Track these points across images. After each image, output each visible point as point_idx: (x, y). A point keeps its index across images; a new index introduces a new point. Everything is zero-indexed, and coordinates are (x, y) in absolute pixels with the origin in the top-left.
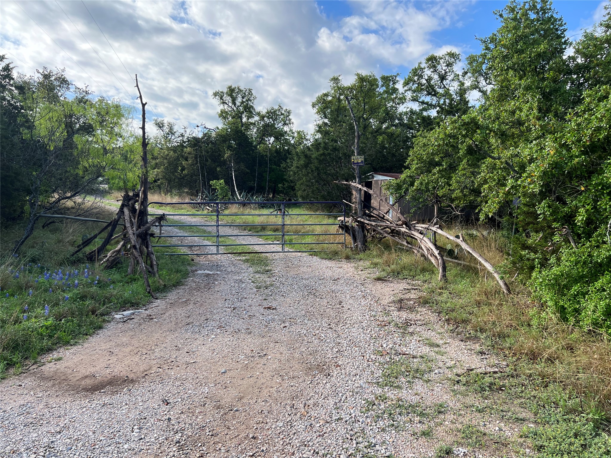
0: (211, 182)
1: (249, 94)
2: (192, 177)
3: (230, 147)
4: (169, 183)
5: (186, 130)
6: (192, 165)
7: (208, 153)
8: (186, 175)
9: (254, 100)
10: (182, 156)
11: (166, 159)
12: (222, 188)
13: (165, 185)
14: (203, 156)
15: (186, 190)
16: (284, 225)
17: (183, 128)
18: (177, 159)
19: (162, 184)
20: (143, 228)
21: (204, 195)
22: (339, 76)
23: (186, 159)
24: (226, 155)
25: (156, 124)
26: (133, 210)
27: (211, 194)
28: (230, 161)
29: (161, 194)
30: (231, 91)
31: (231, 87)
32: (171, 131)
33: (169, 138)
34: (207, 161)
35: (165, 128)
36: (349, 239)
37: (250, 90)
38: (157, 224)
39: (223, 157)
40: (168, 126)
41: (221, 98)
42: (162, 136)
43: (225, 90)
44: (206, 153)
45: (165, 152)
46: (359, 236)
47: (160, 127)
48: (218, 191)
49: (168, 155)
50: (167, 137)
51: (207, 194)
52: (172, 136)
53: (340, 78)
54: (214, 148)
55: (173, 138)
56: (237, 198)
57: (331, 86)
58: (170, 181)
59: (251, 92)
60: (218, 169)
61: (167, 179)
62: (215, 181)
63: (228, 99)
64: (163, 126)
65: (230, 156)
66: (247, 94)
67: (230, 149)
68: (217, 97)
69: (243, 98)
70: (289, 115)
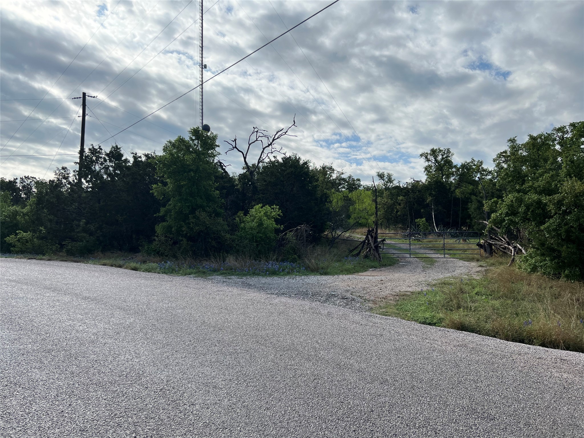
0: (416, 220)
1: (448, 152)
2: (403, 216)
3: (430, 194)
4: (387, 222)
5: (400, 183)
6: (404, 208)
7: (415, 199)
8: (399, 216)
9: (452, 156)
10: (397, 203)
11: (386, 205)
12: (424, 224)
13: (385, 223)
14: (411, 201)
15: (400, 226)
16: (445, 244)
17: (398, 181)
18: (394, 204)
19: (383, 221)
20: (376, 244)
21: (412, 229)
22: (516, 137)
23: (400, 204)
24: (428, 201)
25: (378, 176)
26: (372, 237)
27: (417, 229)
28: (431, 205)
29: (382, 229)
30: (434, 152)
31: (433, 149)
32: (390, 180)
33: (388, 185)
34: (414, 205)
35: (385, 178)
36: (482, 251)
37: (448, 149)
38: (382, 243)
39: (426, 202)
40: (387, 176)
41: (426, 157)
42: (383, 184)
43: (429, 152)
44: (413, 200)
45: (385, 200)
46: (488, 249)
47: (381, 177)
48: (421, 226)
49: (387, 202)
50: (386, 185)
51: (413, 229)
52: (390, 184)
53: (516, 139)
54: (419, 196)
55: (391, 185)
56: (436, 231)
57: (508, 145)
58: (388, 220)
59: (449, 151)
60: (422, 211)
61: (386, 219)
62: (419, 219)
63: (432, 158)
64: (384, 176)
65: (431, 201)
66: (446, 152)
67: (431, 196)
68: (423, 157)
69: (443, 156)
70: (482, 165)
